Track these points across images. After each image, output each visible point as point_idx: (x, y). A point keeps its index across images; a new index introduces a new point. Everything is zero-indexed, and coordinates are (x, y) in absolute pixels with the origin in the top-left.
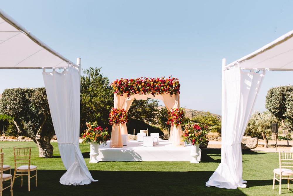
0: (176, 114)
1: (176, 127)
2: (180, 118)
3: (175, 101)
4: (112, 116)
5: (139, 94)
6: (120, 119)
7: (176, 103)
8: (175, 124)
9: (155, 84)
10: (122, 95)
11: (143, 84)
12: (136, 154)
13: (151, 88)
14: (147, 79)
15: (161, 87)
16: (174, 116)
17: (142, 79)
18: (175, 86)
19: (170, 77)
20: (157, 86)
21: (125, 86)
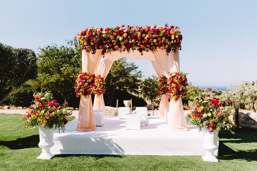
0: (176, 81)
1: (174, 101)
2: (182, 87)
3: (174, 62)
4: (79, 83)
5: (119, 51)
6: (91, 88)
7: (176, 64)
8: (173, 96)
9: (144, 35)
10: (94, 52)
11: (125, 35)
12: (115, 146)
13: (137, 41)
14: (131, 28)
15: (153, 40)
16: (172, 84)
17: (124, 28)
18: (175, 38)
19: (166, 26)
20: (146, 38)
21: (97, 38)
